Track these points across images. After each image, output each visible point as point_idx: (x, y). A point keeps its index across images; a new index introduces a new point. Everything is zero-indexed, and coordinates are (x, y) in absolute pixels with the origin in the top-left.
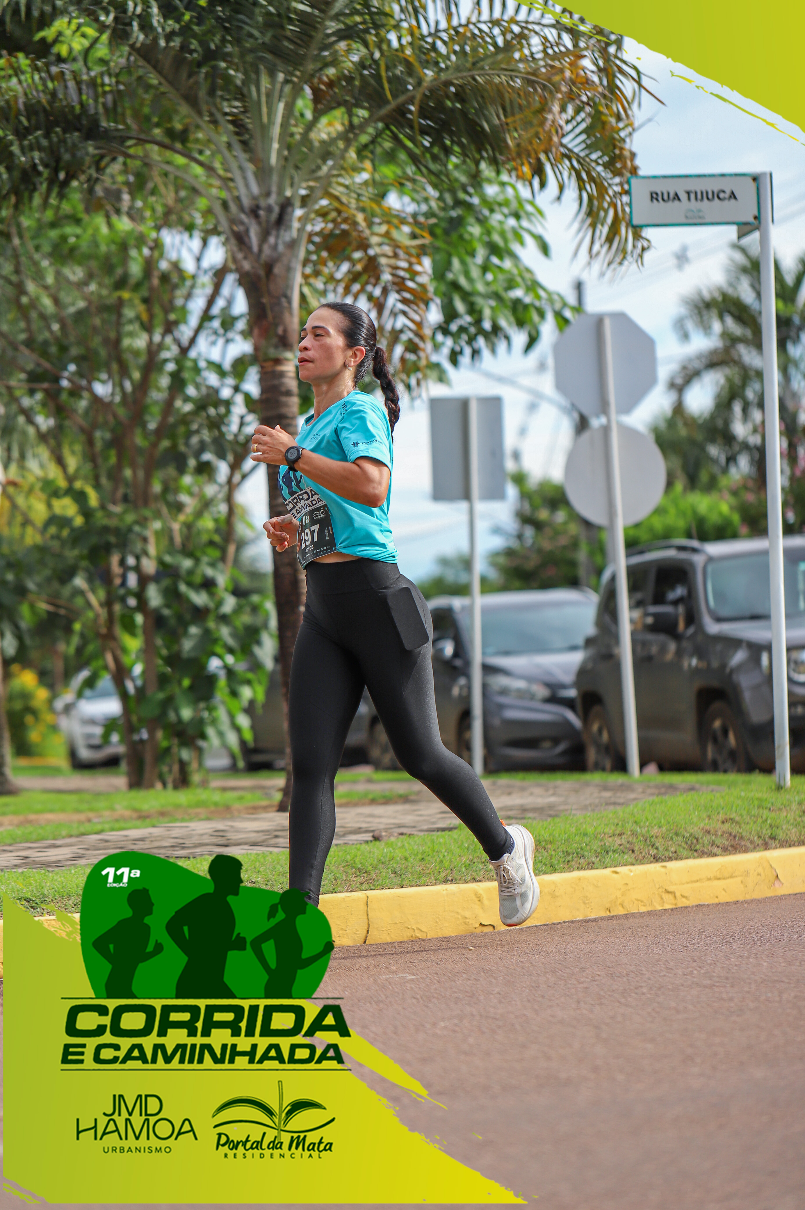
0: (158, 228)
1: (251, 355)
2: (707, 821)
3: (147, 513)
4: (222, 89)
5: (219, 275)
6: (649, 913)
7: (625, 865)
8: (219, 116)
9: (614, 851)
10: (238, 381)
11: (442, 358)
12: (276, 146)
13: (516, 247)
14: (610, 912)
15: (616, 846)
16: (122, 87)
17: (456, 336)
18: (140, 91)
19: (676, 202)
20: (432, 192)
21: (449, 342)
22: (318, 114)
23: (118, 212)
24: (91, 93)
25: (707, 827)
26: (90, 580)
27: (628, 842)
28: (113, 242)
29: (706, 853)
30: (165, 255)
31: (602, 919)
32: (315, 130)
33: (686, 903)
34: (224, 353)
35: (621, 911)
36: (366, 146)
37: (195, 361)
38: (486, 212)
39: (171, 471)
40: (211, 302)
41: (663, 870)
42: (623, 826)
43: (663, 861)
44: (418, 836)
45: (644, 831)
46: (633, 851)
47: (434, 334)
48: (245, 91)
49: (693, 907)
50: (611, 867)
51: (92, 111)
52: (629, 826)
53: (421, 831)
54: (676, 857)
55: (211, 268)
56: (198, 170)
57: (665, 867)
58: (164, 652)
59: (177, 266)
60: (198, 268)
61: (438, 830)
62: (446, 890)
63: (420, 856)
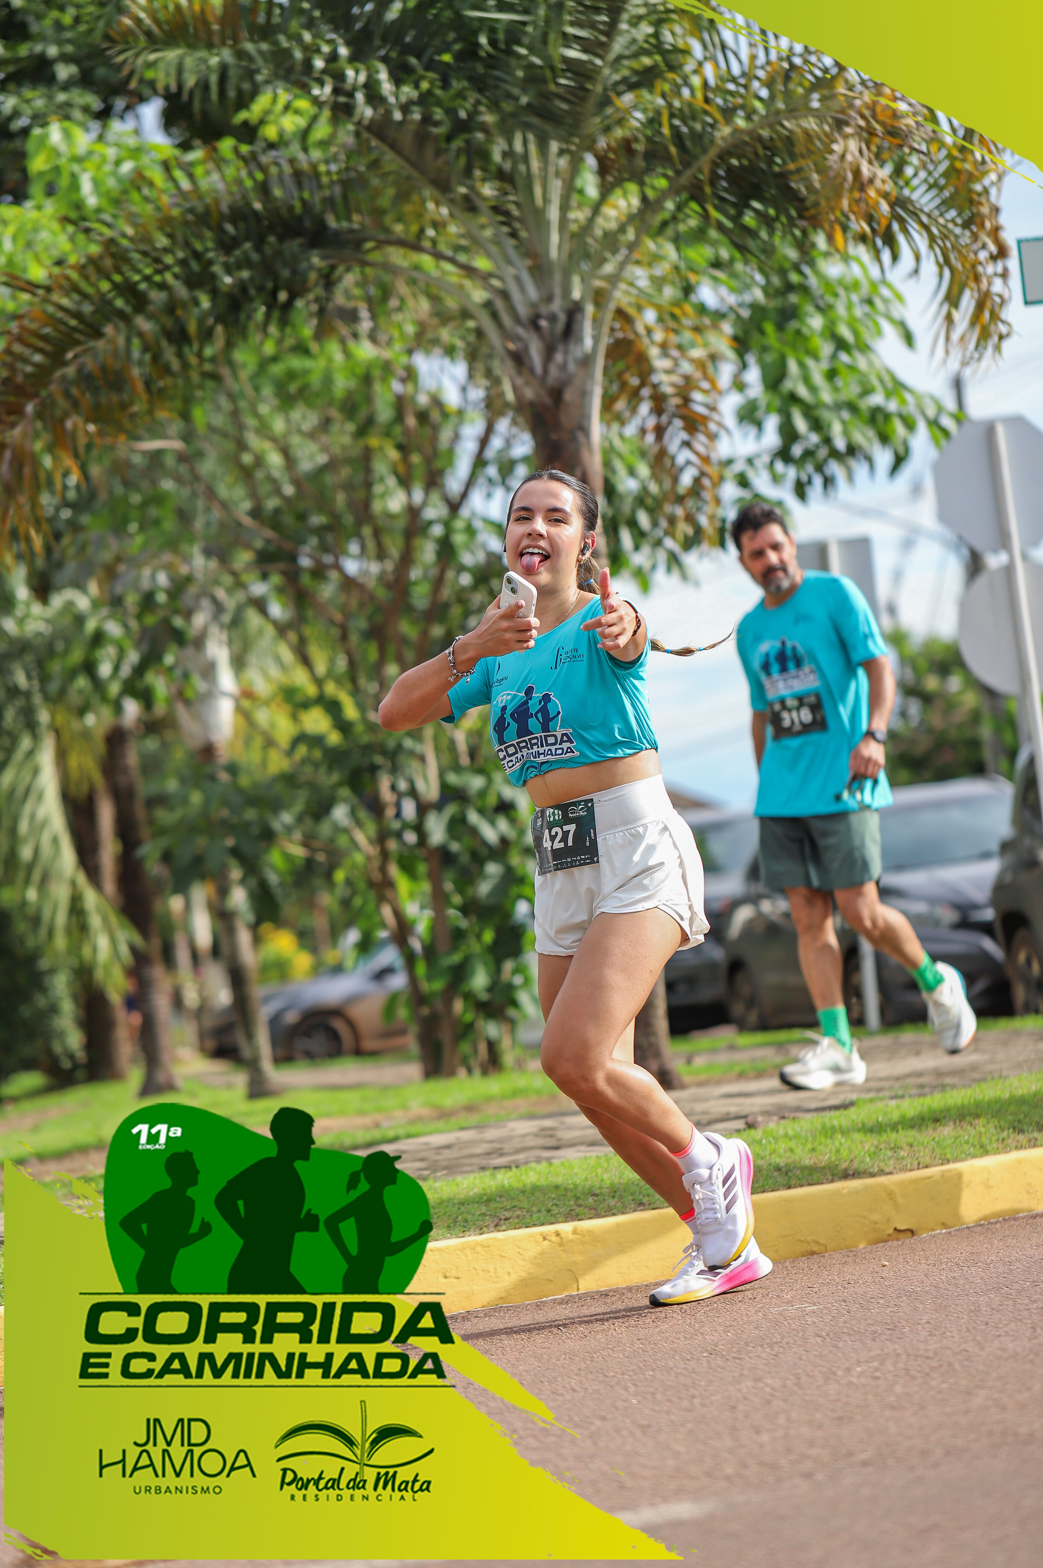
0: (410, 351)
4: (481, 168)
11: (784, 492)
12: (555, 237)
13: (871, 340)
16: (352, 175)
17: (800, 463)
21: (792, 473)
22: (607, 190)
23: (356, 335)
26: (353, 812)
28: (353, 374)
30: (421, 386)
36: (664, 226)
37: (469, 521)
38: (829, 298)
40: (484, 443)
47: (771, 463)
51: (316, 211)
58: (457, 899)
59: (437, 402)
60: (465, 400)
61: (830, 1109)
62: (847, 1187)
63: (809, 1146)
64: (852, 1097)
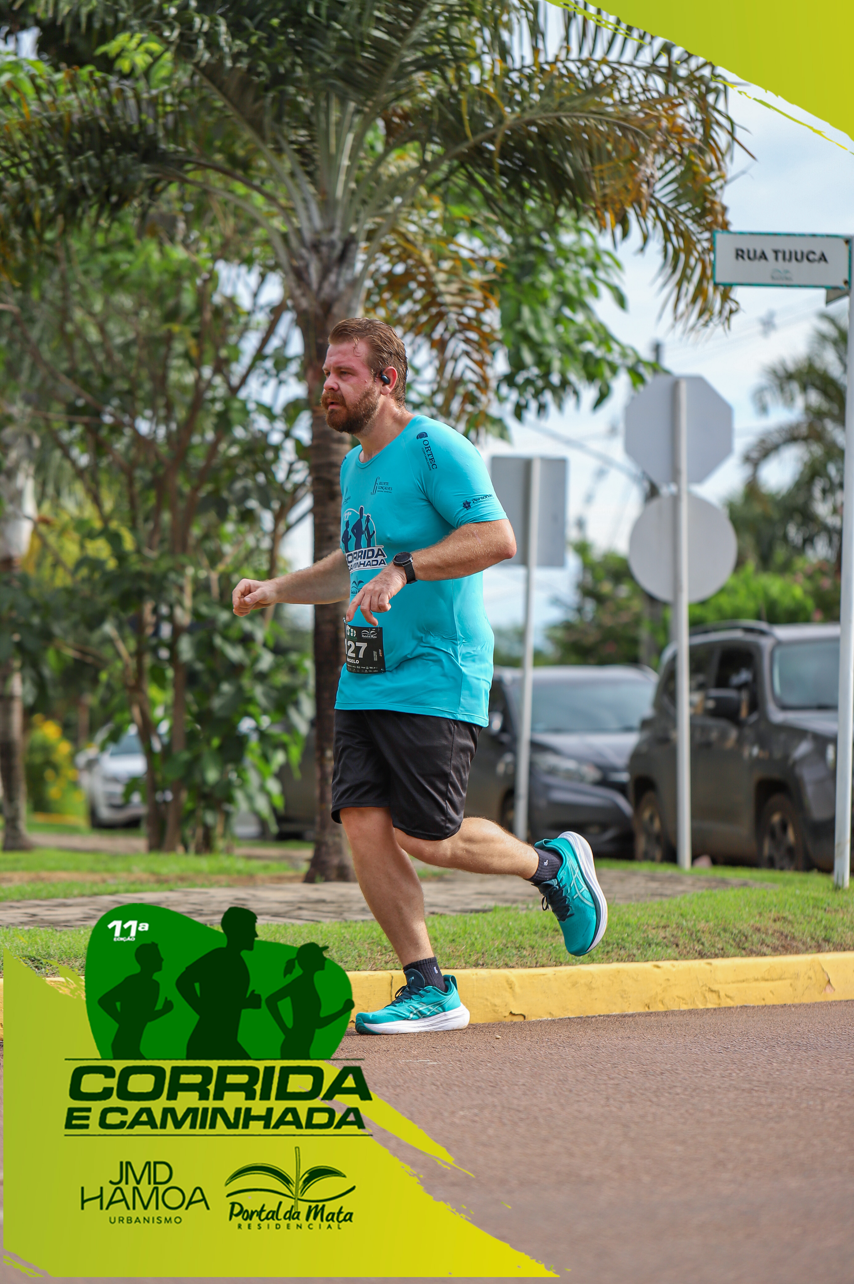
0: (215, 259)
1: (304, 400)
2: (757, 918)
3: (183, 559)
4: (290, 115)
5: (276, 312)
6: (690, 1012)
7: (668, 959)
8: (284, 144)
9: (657, 944)
10: (289, 425)
11: (505, 411)
12: (342, 177)
13: (590, 300)
14: (649, 1008)
15: (660, 939)
16: (184, 108)
17: (521, 389)
18: (203, 113)
19: (763, 261)
20: (505, 237)
21: (514, 396)
22: (389, 148)
23: (172, 239)
24: (151, 111)
25: (758, 925)
26: (120, 627)
27: (673, 936)
28: (166, 271)
29: (755, 952)
30: (219, 288)
31: (640, 1014)
32: (384, 164)
33: (730, 1003)
34: (275, 396)
35: (661, 1008)
36: (438, 184)
37: (244, 403)
38: (561, 261)
39: (212, 516)
40: (265, 341)
41: (708, 967)
42: (668, 918)
43: (708, 957)
44: (450, 916)
45: (690, 925)
46: (677, 945)
47: (498, 387)
48: (313, 119)
49: (737, 1007)
50: (652, 960)
51: (151, 132)
52: (675, 919)
53: (454, 911)
54: (723, 954)
55: (268, 305)
56: (259, 200)
57: (710, 964)
58: (195, 708)
59: (231, 302)
60: (255, 304)
61: (472, 911)
62: (476, 974)
63: (451, 937)
64: (491, 904)
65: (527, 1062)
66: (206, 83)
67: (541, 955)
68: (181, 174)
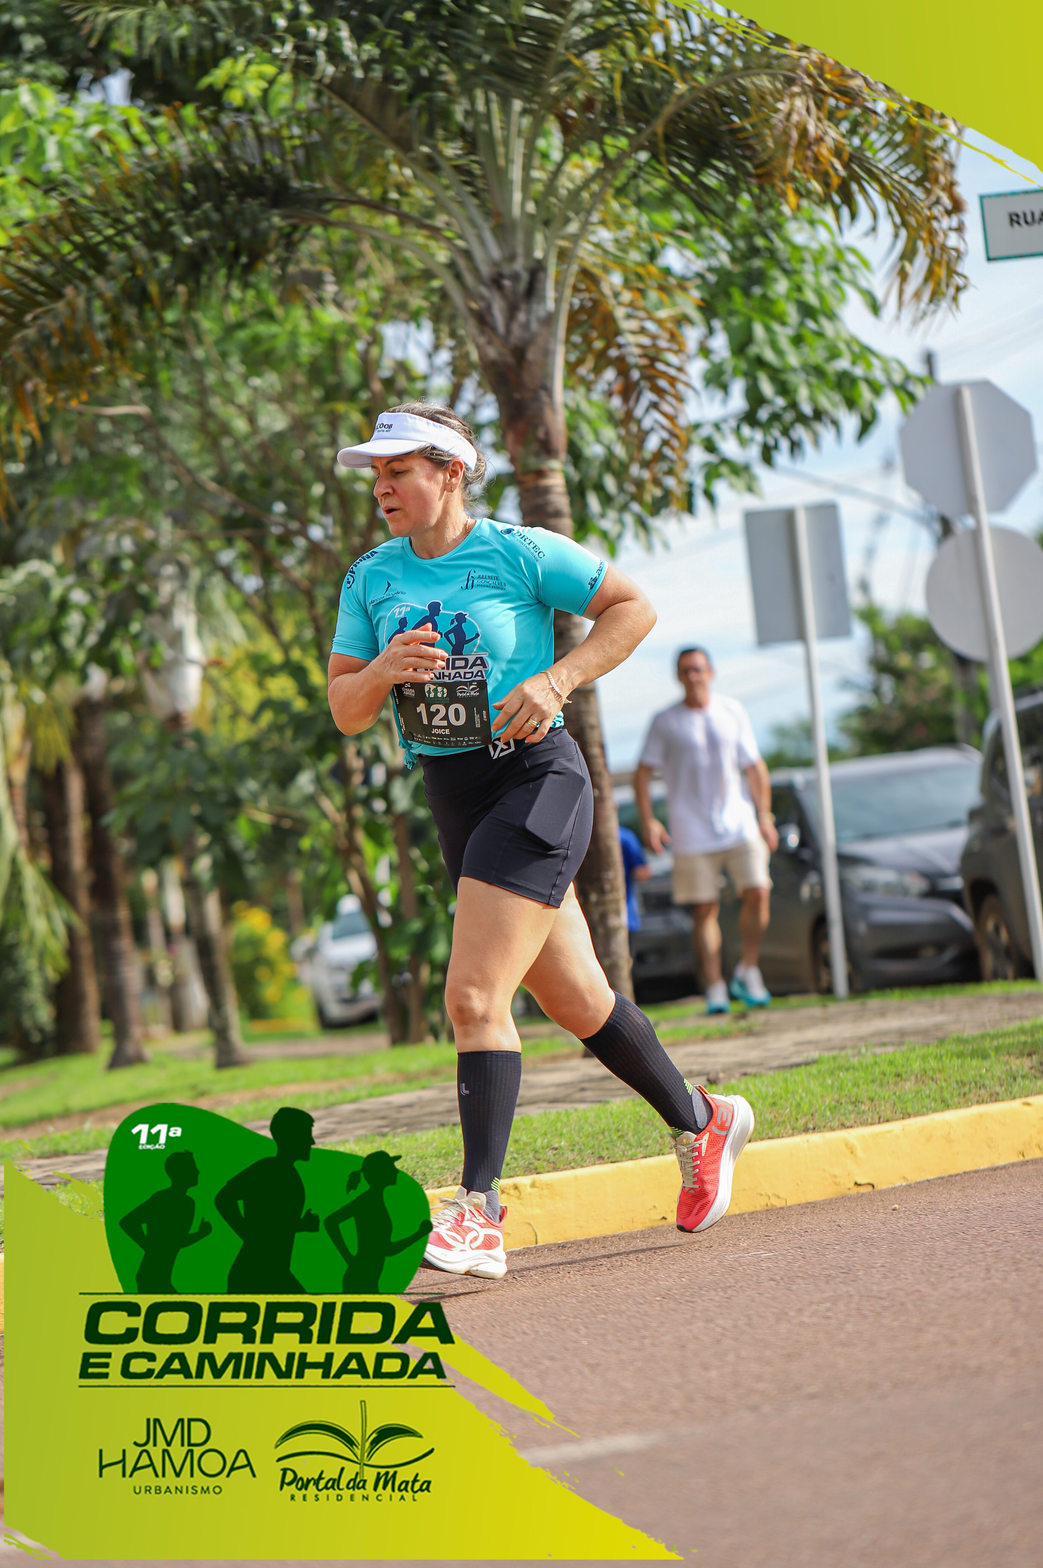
4: (442, 127)
9: (1023, 1077)
11: (751, 456)
12: (517, 198)
13: (835, 305)
14: (1023, 1155)
15: (1026, 1070)
16: (314, 139)
17: (766, 427)
18: (338, 140)
20: (723, 242)
21: (758, 436)
22: (570, 151)
23: (320, 300)
24: (276, 149)
28: (318, 339)
30: (386, 351)
32: (563, 174)
36: (626, 185)
38: (795, 263)
48: (470, 128)
51: (278, 171)
59: (403, 367)
60: (431, 364)
61: (792, 1066)
62: (808, 1141)
63: (770, 1100)
64: (815, 1055)
65: (883, 1239)
66: (336, 101)
67: (883, 1108)
68: (321, 215)
